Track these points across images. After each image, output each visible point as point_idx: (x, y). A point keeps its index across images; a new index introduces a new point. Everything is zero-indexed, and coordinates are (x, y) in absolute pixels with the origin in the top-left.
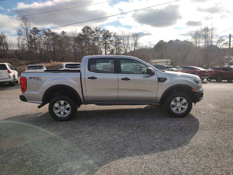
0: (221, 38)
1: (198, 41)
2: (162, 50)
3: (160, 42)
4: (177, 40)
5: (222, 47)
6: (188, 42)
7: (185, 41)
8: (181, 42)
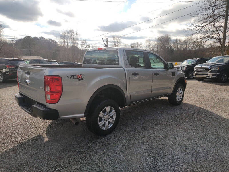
0: (84, 40)
1: (66, 41)
2: (30, 47)
3: (27, 37)
4: (41, 37)
5: (86, 48)
6: (52, 41)
7: (49, 39)
8: (46, 40)
